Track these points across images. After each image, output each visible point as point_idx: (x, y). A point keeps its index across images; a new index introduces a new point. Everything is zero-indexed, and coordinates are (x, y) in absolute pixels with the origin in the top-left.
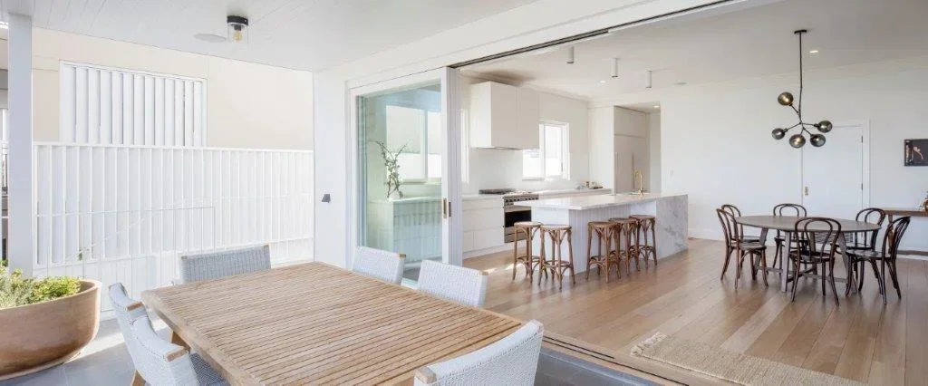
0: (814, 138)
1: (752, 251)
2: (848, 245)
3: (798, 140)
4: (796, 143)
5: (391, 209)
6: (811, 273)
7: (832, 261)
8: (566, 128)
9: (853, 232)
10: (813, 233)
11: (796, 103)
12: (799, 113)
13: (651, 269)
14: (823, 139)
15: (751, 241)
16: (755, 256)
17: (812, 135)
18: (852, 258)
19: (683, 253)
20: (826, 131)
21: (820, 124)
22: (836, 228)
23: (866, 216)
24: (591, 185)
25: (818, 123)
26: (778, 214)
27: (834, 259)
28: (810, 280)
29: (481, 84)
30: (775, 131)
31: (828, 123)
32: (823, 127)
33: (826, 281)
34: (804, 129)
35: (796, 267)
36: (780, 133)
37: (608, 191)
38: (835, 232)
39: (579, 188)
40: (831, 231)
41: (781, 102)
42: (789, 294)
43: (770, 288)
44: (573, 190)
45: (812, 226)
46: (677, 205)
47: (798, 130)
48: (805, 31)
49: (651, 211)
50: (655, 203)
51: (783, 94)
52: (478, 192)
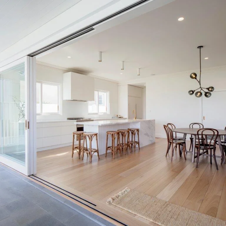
1: (180, 144)
2: (222, 141)
3: (199, 94)
4: (198, 95)
5: (18, 125)
6: (206, 153)
7: (215, 149)
8: (108, 93)
9: (224, 135)
10: (206, 135)
11: (198, 77)
13: (137, 152)
14: (211, 94)
15: (179, 139)
16: (181, 146)
17: (205, 92)
18: (224, 147)
19: (153, 144)
20: (212, 91)
21: (209, 88)
22: (216, 133)
24: (119, 117)
25: (208, 87)
26: (191, 127)
27: (215, 148)
28: (205, 157)
29: (67, 73)
30: (190, 91)
31: (212, 88)
32: (210, 89)
33: (212, 157)
34: (202, 89)
35: (198, 151)
36: (192, 92)
37: (126, 119)
38: (216, 135)
39: (113, 118)
40: (214, 135)
41: (191, 77)
42: (195, 163)
43: (187, 161)
44: (110, 118)
45: (205, 132)
46: (151, 124)
47: (199, 90)
48: (202, 47)
49: (138, 126)
50: (140, 123)
51: (192, 73)
52: (67, 119)
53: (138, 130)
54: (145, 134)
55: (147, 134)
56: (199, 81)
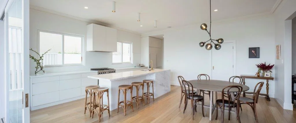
0: (216, 45)
3: (209, 46)
4: (208, 48)
8: (132, 44)
11: (208, 29)
12: (210, 34)
14: (220, 46)
17: (215, 44)
20: (221, 43)
21: (219, 40)
23: (233, 79)
24: (141, 65)
25: (218, 39)
29: (89, 25)
30: (200, 43)
31: (222, 40)
32: (220, 41)
34: (212, 41)
36: (202, 44)
37: (147, 68)
39: (136, 67)
41: (202, 28)
44: (133, 67)
47: (209, 42)
49: (153, 78)
50: (155, 74)
51: (203, 24)
52: (90, 69)
53: (152, 82)
54: (160, 85)
55: (162, 85)
56: (209, 32)
